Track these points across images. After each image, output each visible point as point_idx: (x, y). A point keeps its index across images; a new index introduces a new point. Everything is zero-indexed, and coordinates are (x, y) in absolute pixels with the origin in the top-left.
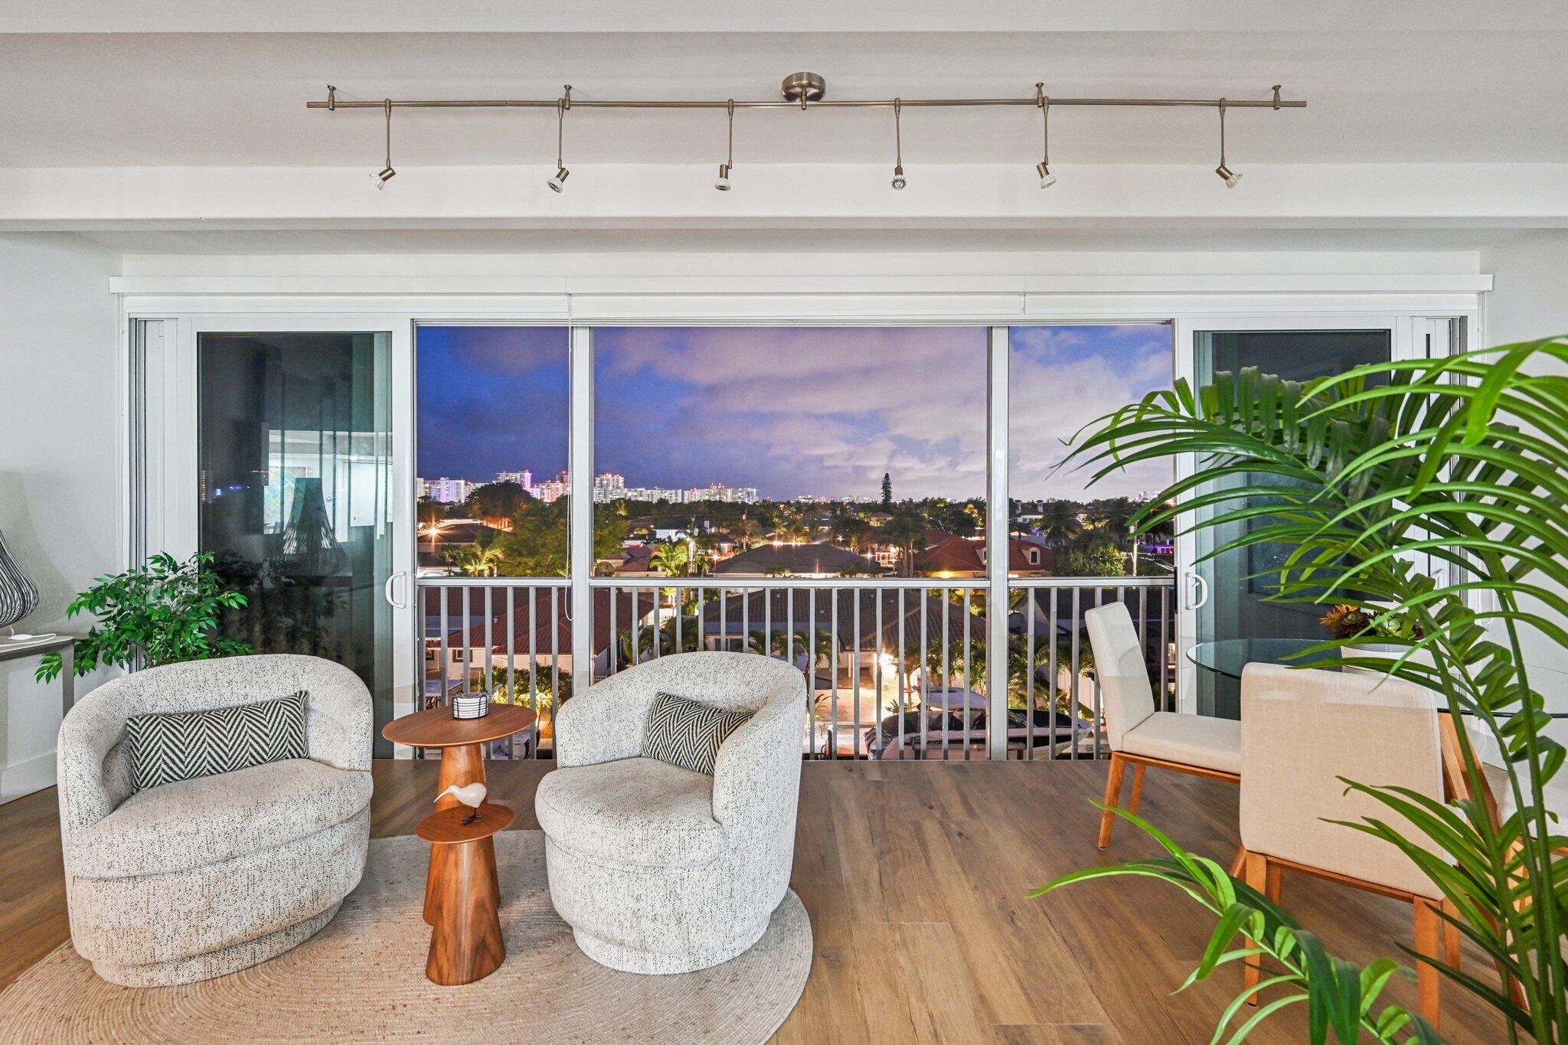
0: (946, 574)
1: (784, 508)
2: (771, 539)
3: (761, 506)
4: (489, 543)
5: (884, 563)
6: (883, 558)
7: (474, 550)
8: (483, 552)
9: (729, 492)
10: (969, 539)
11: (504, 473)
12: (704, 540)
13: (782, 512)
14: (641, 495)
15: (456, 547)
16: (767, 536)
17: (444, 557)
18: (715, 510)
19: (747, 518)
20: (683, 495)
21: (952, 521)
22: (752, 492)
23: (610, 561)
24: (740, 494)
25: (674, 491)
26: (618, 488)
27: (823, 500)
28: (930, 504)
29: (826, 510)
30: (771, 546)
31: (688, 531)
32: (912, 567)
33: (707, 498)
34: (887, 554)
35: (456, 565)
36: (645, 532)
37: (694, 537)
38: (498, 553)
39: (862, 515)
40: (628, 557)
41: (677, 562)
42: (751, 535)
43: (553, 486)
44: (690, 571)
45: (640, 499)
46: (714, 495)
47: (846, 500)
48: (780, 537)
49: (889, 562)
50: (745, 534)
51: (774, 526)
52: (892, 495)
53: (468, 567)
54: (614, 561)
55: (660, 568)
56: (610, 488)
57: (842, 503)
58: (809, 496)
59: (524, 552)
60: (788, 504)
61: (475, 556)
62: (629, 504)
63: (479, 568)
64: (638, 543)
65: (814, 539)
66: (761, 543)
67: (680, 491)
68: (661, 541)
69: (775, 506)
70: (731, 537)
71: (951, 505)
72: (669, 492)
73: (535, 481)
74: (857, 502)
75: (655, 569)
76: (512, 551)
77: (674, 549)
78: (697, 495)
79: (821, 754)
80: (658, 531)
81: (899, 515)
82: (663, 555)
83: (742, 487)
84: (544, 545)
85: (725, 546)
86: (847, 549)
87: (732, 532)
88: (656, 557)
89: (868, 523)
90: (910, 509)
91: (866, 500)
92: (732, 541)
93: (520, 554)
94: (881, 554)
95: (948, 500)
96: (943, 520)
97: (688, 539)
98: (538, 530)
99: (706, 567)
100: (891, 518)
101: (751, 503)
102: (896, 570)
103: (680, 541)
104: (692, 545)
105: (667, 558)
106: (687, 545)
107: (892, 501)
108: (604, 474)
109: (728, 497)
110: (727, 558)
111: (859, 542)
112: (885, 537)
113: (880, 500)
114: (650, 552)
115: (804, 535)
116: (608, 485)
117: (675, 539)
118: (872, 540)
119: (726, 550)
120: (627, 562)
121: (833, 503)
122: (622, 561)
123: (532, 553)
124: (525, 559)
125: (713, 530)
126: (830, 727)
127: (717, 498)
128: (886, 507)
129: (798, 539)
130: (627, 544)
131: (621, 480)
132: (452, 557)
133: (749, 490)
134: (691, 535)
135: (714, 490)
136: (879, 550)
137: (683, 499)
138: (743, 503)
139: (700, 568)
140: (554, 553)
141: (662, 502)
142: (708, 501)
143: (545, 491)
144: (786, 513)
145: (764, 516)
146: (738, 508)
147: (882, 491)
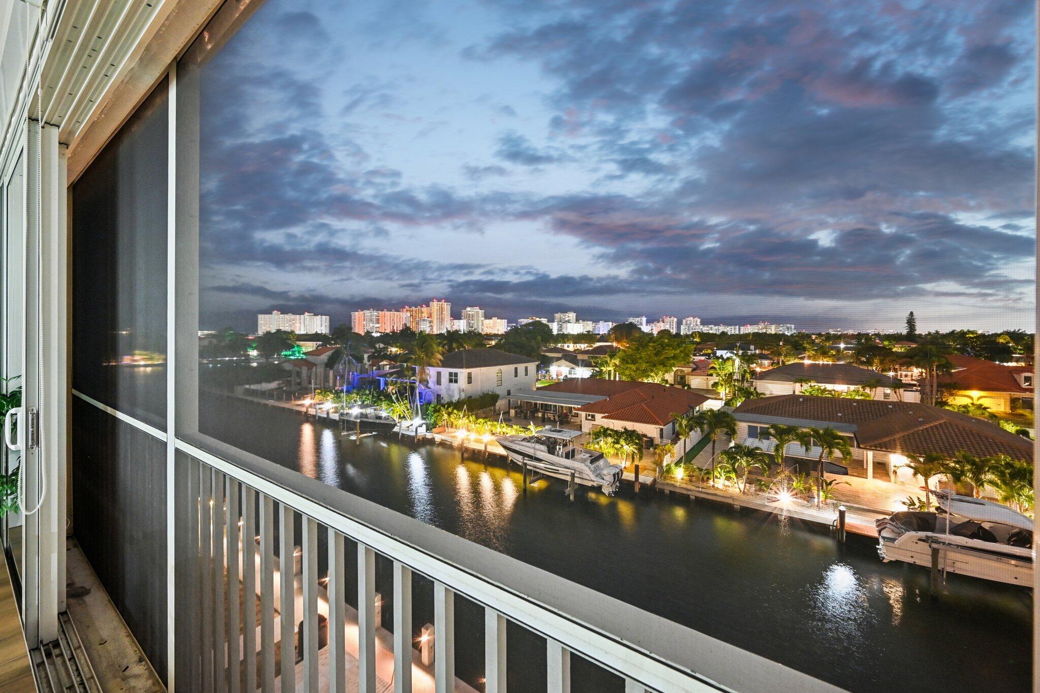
0: (975, 394)
1: (816, 338)
2: (803, 358)
3: (797, 336)
4: (614, 356)
5: (905, 380)
6: (906, 376)
7: (606, 359)
8: (610, 361)
9: (773, 327)
10: (1005, 364)
11: (632, 318)
12: (746, 358)
13: (814, 340)
14: (711, 330)
15: (597, 358)
16: (800, 356)
17: (591, 363)
18: (761, 339)
19: (783, 344)
20: (739, 329)
21: (983, 349)
22: (791, 327)
23: (683, 369)
24: (781, 328)
25: (733, 327)
26: (697, 325)
27: (851, 332)
28: (960, 336)
29: (853, 339)
30: (803, 364)
31: (735, 352)
32: (935, 385)
33: (756, 331)
34: (909, 373)
35: (597, 367)
36: (709, 351)
37: (739, 356)
38: (617, 362)
39: (886, 343)
40: (695, 367)
41: (726, 372)
42: (786, 356)
43: (658, 324)
44: (735, 377)
45: (711, 332)
46: (761, 329)
47: (871, 332)
48: (809, 357)
49: (912, 380)
50: (781, 355)
51: (805, 349)
52: (917, 328)
53: (603, 368)
54: (686, 369)
55: (714, 375)
56: (692, 325)
57: (868, 334)
58: (839, 330)
59: (629, 362)
60: (820, 335)
61: (606, 362)
62: (701, 335)
63: (609, 369)
64: (703, 358)
65: (839, 360)
66: (792, 361)
67: (737, 327)
68: (718, 358)
69: (809, 336)
70: (770, 356)
71: (983, 336)
72: (730, 327)
73: (648, 322)
74: (882, 333)
75: (711, 375)
76: (624, 361)
77: (725, 362)
78: (749, 329)
79: (833, 526)
80: (718, 351)
81: (922, 344)
82: (717, 367)
83: (783, 324)
84: (641, 358)
85: (766, 362)
86: (870, 368)
87: (772, 353)
88: (713, 368)
89: (890, 349)
90: (936, 339)
91: (891, 331)
92: (771, 359)
93: (627, 363)
94: (904, 373)
95: (980, 332)
96: (972, 348)
97: (734, 357)
98: (638, 349)
99: (748, 376)
100: (914, 346)
101: (789, 334)
102: (919, 386)
103: (728, 359)
104: (737, 361)
105: (719, 369)
106: (734, 361)
107: (917, 332)
108: (688, 317)
109: (772, 330)
110: (767, 370)
111: (881, 362)
112: (908, 360)
113: (904, 331)
114: (709, 364)
115: (829, 357)
116: (690, 324)
117: (725, 357)
118: (893, 361)
119: (767, 365)
120: (694, 370)
121: (859, 334)
122: (690, 369)
123: (634, 362)
124: (629, 366)
125: (757, 352)
126: (842, 508)
127: (764, 331)
128: (911, 336)
129: (825, 360)
130: (697, 358)
131: (699, 320)
132: (594, 362)
133: (788, 325)
134: (736, 355)
135: (761, 326)
136: (901, 370)
137: (739, 332)
138: (784, 334)
139: (743, 376)
140: (647, 362)
141: (723, 333)
142: (757, 333)
143: (654, 328)
144: (817, 341)
145: (797, 344)
146: (778, 337)
147: (906, 325)
